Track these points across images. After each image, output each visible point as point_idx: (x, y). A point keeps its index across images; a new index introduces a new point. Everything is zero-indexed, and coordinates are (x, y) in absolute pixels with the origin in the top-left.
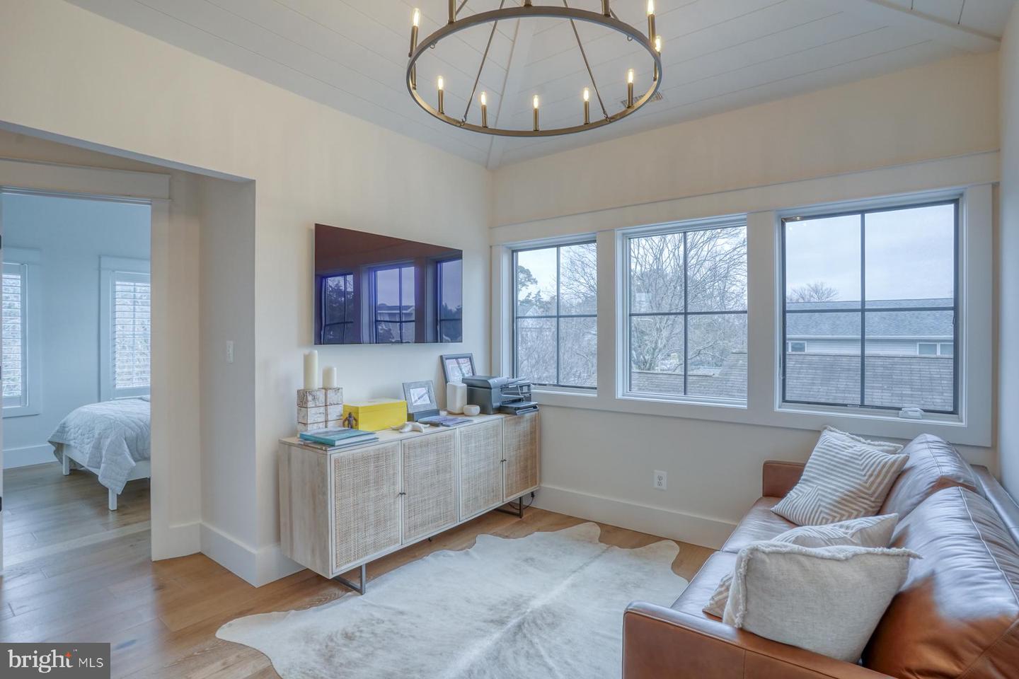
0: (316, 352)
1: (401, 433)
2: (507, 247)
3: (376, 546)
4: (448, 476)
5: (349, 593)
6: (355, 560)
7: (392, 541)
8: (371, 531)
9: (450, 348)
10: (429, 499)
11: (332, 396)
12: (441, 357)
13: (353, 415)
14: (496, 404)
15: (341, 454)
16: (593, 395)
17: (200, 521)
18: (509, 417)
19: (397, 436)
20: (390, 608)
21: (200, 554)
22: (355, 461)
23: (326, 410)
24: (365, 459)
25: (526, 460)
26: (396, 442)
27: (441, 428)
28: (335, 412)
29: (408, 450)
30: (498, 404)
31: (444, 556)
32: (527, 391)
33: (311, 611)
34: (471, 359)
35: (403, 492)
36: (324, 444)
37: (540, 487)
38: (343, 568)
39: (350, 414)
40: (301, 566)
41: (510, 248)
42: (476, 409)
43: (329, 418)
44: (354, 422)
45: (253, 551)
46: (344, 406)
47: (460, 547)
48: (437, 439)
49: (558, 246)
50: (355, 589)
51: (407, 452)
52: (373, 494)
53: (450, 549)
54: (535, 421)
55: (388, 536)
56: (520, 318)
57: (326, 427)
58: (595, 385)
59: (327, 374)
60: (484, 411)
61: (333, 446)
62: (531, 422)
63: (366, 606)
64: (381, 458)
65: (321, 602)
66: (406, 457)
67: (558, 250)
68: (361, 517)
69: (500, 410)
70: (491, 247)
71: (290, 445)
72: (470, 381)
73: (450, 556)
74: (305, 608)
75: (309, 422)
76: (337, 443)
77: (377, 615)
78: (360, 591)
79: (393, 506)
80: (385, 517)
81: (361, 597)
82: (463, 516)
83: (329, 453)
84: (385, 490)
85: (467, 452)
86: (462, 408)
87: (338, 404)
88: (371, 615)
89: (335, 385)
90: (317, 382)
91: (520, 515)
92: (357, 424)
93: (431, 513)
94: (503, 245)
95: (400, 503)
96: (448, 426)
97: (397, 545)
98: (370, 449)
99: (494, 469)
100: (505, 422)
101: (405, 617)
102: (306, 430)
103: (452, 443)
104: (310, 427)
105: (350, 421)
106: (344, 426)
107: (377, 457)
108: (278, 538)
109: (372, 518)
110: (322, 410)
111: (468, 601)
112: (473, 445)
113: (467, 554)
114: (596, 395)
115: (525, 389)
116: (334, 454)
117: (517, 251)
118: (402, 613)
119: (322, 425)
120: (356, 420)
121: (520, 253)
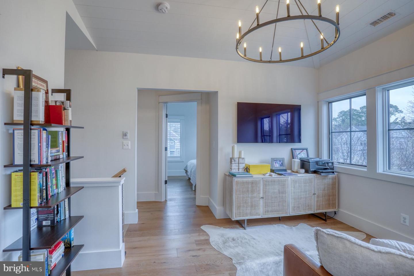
0: (236, 145)
1: (265, 176)
2: (326, 101)
3: (251, 214)
4: (284, 195)
5: (241, 228)
6: (242, 217)
7: (257, 214)
8: (249, 208)
9: (296, 145)
10: (275, 202)
11: (241, 160)
12: (292, 149)
13: (248, 167)
14: (312, 169)
15: (238, 180)
16: (365, 170)
17: (208, 197)
18: (318, 176)
19: (263, 177)
20: (251, 236)
21: (208, 206)
22: (243, 183)
23: (239, 165)
24: (247, 183)
25: (329, 196)
26: (260, 179)
27: (282, 176)
28: (242, 166)
29: (266, 183)
30: (314, 170)
31: (282, 226)
32: (331, 165)
33: (228, 230)
34: (307, 150)
35: (263, 197)
36: (234, 175)
37: (338, 210)
38: (238, 218)
39: (247, 167)
40: (228, 216)
41: (328, 102)
42: (303, 171)
43: (240, 168)
44: (248, 170)
45: (217, 207)
46: (246, 164)
47: (290, 225)
48: (279, 180)
49: (350, 98)
50: (243, 227)
51: (265, 182)
52: (250, 195)
53: (286, 225)
54: (335, 179)
55: (256, 212)
56: (333, 132)
57: (239, 171)
58: (364, 164)
59: (240, 153)
60: (307, 172)
61: (236, 176)
62: (332, 179)
63: (244, 233)
64: (254, 183)
65: (232, 228)
66: (265, 185)
67: (350, 100)
68: (245, 203)
69: (315, 172)
70: (318, 102)
71: (226, 175)
72: (302, 159)
73: (284, 227)
74: (226, 228)
75: (232, 168)
76: (237, 176)
77: (246, 237)
78: (245, 229)
79: (258, 202)
80: (255, 205)
81: (244, 230)
82: (291, 213)
83: (234, 179)
84: (255, 195)
85: (294, 187)
86: (297, 170)
87: (243, 163)
88: (244, 236)
89: (243, 157)
90: (236, 155)
91: (325, 220)
92: (249, 171)
93: (275, 208)
94: (323, 101)
95: (261, 202)
96: (285, 176)
97: (260, 216)
98: (250, 180)
99: (309, 197)
100: (316, 177)
101: (254, 240)
102: (232, 171)
103: (287, 182)
104: (233, 170)
105: (247, 169)
106: (245, 171)
107: (252, 183)
108: (223, 205)
109: (250, 204)
110: (237, 165)
111: (280, 243)
112: (298, 185)
113: (291, 228)
114: (366, 170)
115: (330, 164)
116: (235, 179)
117: (331, 102)
118: (254, 239)
119: (237, 170)
120: (249, 169)
121: (333, 103)
